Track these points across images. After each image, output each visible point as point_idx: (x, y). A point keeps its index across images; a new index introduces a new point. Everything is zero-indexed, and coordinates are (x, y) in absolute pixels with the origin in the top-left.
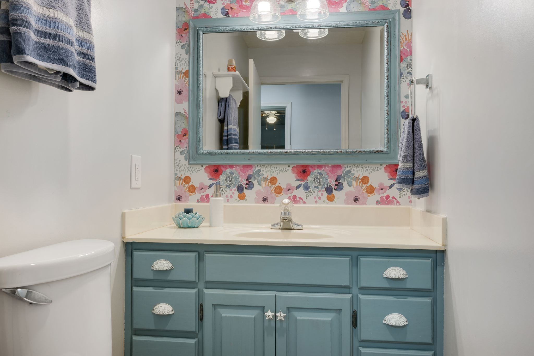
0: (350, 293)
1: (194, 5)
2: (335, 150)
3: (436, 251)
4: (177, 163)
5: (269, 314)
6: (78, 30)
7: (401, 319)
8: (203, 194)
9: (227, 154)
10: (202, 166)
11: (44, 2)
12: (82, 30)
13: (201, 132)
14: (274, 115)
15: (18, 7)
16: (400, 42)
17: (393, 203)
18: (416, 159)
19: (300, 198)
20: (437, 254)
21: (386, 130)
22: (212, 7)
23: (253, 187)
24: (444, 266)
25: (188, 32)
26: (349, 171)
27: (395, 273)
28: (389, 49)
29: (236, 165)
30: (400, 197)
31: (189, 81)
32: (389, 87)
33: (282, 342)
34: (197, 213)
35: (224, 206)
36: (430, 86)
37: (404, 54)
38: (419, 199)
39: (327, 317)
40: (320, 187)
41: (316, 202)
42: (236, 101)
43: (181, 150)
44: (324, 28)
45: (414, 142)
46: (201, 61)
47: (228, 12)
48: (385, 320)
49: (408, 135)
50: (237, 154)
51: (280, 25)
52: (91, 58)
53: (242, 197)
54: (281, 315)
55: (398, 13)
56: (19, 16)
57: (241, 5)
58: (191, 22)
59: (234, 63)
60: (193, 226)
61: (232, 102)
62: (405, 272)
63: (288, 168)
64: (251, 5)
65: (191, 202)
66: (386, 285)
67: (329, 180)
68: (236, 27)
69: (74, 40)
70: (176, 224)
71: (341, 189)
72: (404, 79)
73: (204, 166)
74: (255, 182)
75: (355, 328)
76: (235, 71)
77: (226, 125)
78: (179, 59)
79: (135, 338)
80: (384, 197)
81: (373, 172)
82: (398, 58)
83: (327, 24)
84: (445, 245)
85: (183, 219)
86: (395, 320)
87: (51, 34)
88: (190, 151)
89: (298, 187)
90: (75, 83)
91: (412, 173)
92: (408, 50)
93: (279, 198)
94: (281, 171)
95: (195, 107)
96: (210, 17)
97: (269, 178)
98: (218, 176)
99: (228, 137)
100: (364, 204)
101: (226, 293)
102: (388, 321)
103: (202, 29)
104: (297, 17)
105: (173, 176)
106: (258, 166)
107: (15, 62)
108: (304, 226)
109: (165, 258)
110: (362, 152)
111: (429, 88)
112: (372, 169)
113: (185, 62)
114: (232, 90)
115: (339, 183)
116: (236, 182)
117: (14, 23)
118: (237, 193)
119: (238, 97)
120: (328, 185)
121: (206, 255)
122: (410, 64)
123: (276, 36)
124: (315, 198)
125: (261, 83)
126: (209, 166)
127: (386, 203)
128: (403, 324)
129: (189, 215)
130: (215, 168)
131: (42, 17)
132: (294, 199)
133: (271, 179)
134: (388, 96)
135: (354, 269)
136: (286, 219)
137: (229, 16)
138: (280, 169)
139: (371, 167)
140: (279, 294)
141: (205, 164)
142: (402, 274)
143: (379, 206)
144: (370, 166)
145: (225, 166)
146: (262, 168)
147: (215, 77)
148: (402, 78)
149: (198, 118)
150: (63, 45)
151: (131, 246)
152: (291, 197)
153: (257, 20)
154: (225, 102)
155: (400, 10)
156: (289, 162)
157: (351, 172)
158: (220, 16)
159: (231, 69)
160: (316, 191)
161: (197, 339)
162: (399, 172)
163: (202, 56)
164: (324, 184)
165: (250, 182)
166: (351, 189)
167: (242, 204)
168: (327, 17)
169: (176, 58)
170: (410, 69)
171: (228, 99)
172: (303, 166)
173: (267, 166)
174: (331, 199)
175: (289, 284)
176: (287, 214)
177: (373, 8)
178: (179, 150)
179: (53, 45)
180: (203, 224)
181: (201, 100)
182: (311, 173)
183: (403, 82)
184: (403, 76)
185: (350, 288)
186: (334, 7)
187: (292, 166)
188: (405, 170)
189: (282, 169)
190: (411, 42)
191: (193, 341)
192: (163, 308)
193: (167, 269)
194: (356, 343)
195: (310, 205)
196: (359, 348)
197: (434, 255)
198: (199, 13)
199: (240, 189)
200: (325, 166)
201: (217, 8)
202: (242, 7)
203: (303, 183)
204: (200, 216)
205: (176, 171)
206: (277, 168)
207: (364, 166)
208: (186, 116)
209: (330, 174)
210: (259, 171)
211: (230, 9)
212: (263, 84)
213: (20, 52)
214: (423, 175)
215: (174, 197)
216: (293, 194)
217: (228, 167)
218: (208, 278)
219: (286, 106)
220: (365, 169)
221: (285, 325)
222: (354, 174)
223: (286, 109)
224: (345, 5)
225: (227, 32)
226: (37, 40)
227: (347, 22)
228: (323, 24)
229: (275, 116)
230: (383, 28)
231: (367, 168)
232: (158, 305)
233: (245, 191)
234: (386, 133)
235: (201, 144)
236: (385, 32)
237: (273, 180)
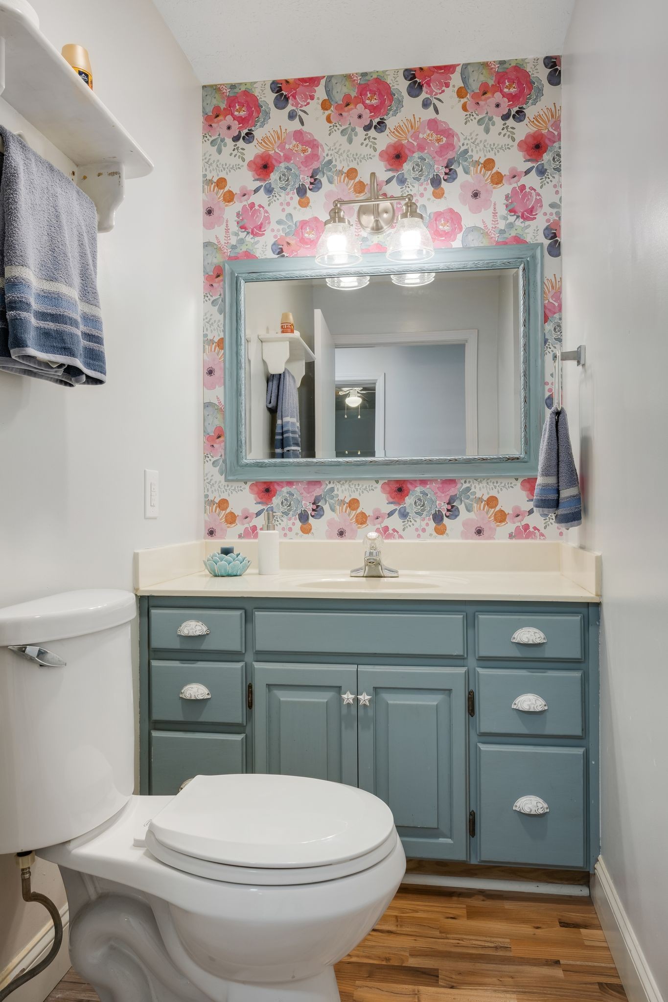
0: (464, 667)
1: (230, 239)
2: (445, 458)
3: (588, 605)
4: (207, 479)
5: (348, 697)
6: (83, 303)
7: (537, 702)
8: (248, 525)
9: (283, 465)
10: (246, 483)
11: (43, 273)
12: (87, 302)
13: (243, 432)
14: (358, 392)
15: (17, 285)
16: (543, 292)
17: (535, 536)
18: (561, 470)
19: (394, 530)
20: (590, 608)
21: (523, 427)
22: (258, 241)
23: (323, 515)
24: (599, 625)
25: (222, 280)
26: (468, 489)
27: (527, 636)
28: (527, 303)
29: (298, 482)
30: (545, 528)
31: (224, 354)
32: (527, 361)
33: (367, 736)
34: (239, 554)
35: (281, 543)
36: (582, 362)
37: (550, 310)
38: (568, 529)
39: (432, 701)
40: (425, 513)
41: (419, 536)
42: (296, 378)
43: (213, 460)
44: (430, 271)
45: (558, 447)
46: (243, 324)
47: (282, 249)
48: (515, 704)
49: (550, 436)
50: (299, 465)
51: (362, 268)
52: (98, 340)
53: (306, 530)
54: (364, 698)
55: (539, 247)
56: (18, 298)
57: (302, 238)
58: (226, 264)
59: (291, 319)
60: (235, 573)
61: (288, 380)
62: (542, 635)
63: (375, 485)
64: (318, 238)
65: (231, 537)
66: (516, 653)
67: (438, 502)
68: (294, 272)
69: (79, 320)
70: (209, 571)
71: (456, 516)
72: (550, 348)
73: (249, 484)
74: (326, 507)
75: (472, 716)
76: (292, 332)
77: (281, 417)
78: (209, 321)
79: (155, 734)
80: (521, 528)
81: (504, 489)
82: (540, 317)
83: (433, 266)
84: (599, 595)
85: (220, 563)
86: (529, 703)
87: (53, 315)
88: (227, 460)
89: (390, 514)
90: (81, 376)
91: (556, 492)
92: (556, 304)
93: (361, 531)
94: (365, 489)
95: (234, 394)
96: (254, 257)
97: (347, 500)
98: (270, 499)
99: (283, 437)
100: (491, 537)
101: (285, 668)
102: (519, 705)
103: (244, 275)
104: (387, 257)
105: (203, 499)
106: (330, 483)
107: (13, 357)
108: (400, 572)
109: (198, 619)
110: (487, 459)
111: (581, 365)
112: (503, 485)
113: (218, 326)
114: (289, 361)
115: (453, 507)
116: (297, 508)
117: (12, 307)
118: (299, 524)
119: (299, 372)
120: (436, 510)
121: (256, 613)
122: (559, 326)
123: (356, 284)
124: (417, 530)
125: (335, 345)
126: (256, 484)
127: (524, 536)
128: (541, 709)
129: (228, 557)
130: (265, 486)
131: (42, 293)
132: (385, 532)
133: (350, 501)
134: (526, 374)
135: (470, 632)
136: (373, 561)
137: (283, 256)
138: (364, 487)
139: (501, 483)
140: (362, 668)
141: (250, 480)
142: (539, 638)
143: (514, 541)
144: (499, 480)
145: (280, 483)
146: (336, 485)
147: (262, 342)
148: (547, 347)
149: (238, 411)
150: (68, 328)
151: (147, 601)
152: (381, 529)
153: (326, 263)
154: (278, 382)
155: (543, 243)
156: (378, 476)
157: (471, 489)
158: (270, 255)
159: (287, 328)
160: (418, 519)
161: (245, 735)
162: (536, 491)
163: (243, 316)
164: (431, 508)
165: (318, 507)
166: (472, 515)
167: (307, 539)
168: (432, 257)
169: (204, 320)
170: (559, 333)
171: (282, 376)
172: (397, 482)
173: (343, 483)
174: (441, 530)
175: (375, 654)
176: (375, 554)
177: (503, 240)
178: (210, 460)
179: (55, 329)
180: (248, 571)
181: (243, 384)
182: (411, 492)
183: (548, 353)
184: (548, 343)
185: (464, 659)
186: (444, 240)
187: (381, 482)
188: (545, 488)
189: (366, 487)
190: (561, 292)
191: (239, 738)
192: (195, 690)
193: (200, 634)
194: (474, 738)
195: (409, 540)
196: (478, 744)
197: (584, 610)
198: (238, 250)
199: (303, 517)
200: (431, 481)
201: (266, 243)
202: (303, 241)
203: (398, 508)
204: (245, 558)
205: (206, 491)
206: (359, 485)
207: (491, 481)
208: (221, 408)
209: (439, 494)
210: (332, 490)
211: (285, 244)
212: (337, 346)
213: (20, 343)
214: (572, 494)
215: (204, 531)
216: (383, 525)
217: (285, 484)
218: (259, 647)
219: (377, 380)
220: (491, 485)
221: (371, 713)
222: (475, 493)
223: (377, 384)
224: (460, 236)
225: (282, 280)
226: (38, 325)
227: (463, 263)
228: (426, 266)
229: (359, 395)
230: (518, 271)
231: (495, 484)
232: (188, 686)
233: (311, 520)
234: (522, 431)
235: (244, 451)
236: (521, 277)
237: (354, 504)
